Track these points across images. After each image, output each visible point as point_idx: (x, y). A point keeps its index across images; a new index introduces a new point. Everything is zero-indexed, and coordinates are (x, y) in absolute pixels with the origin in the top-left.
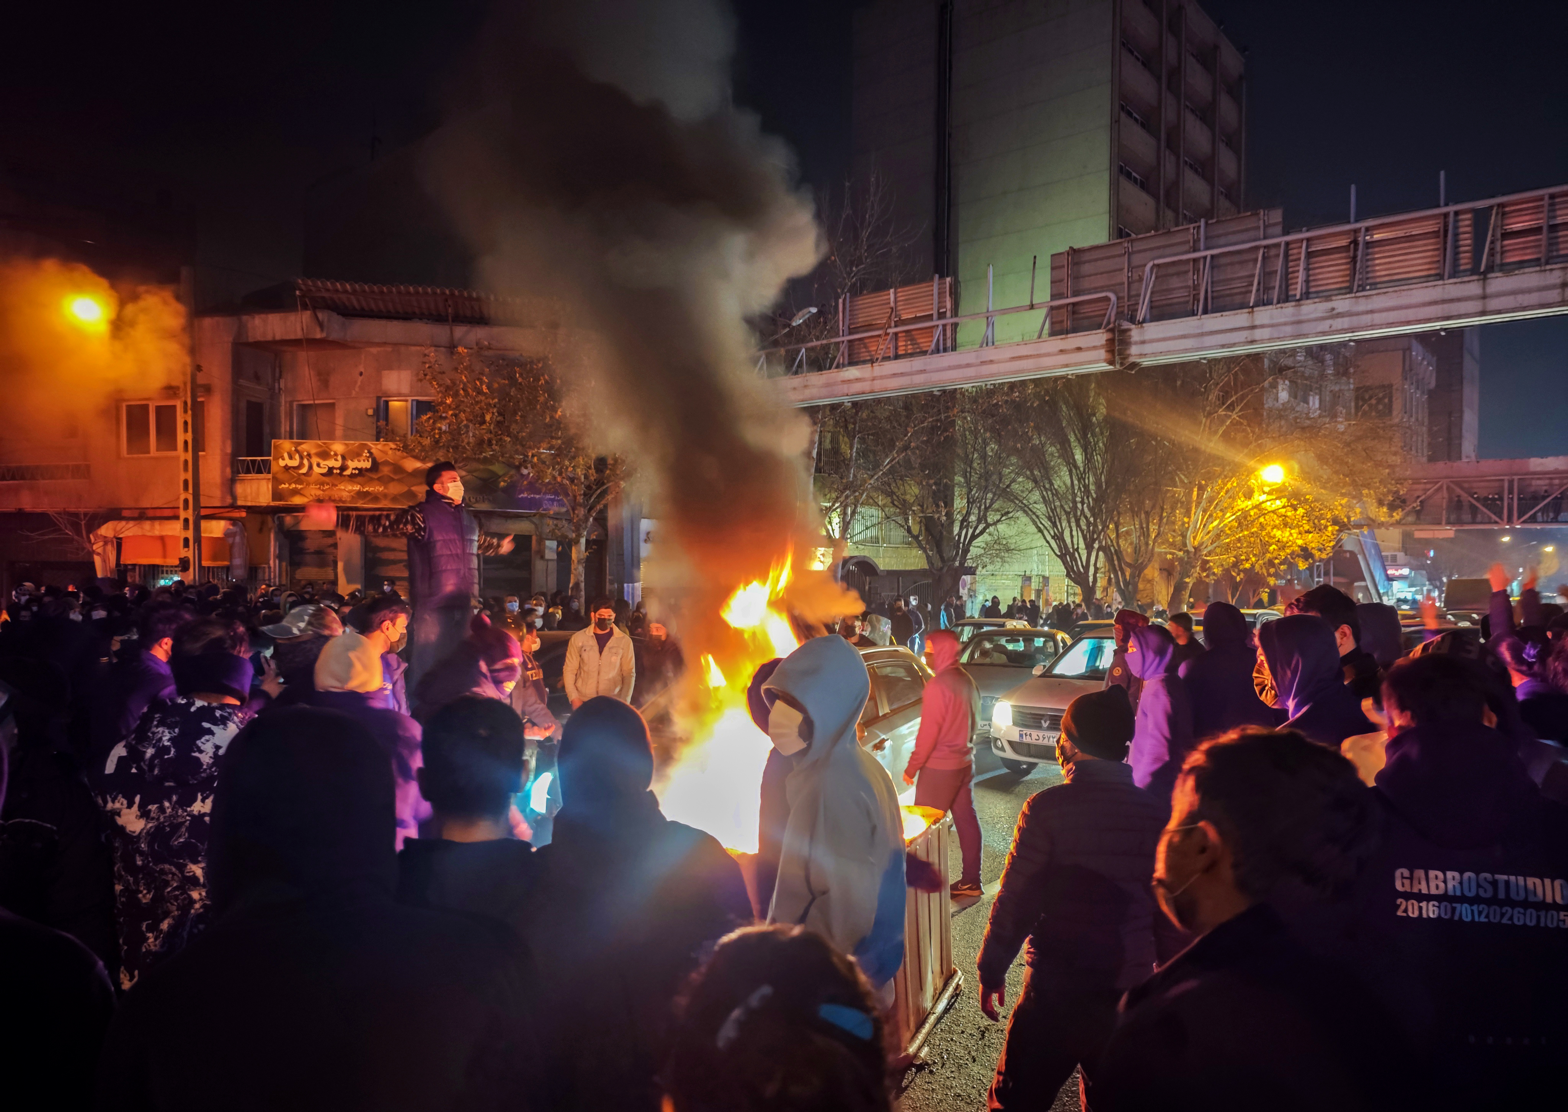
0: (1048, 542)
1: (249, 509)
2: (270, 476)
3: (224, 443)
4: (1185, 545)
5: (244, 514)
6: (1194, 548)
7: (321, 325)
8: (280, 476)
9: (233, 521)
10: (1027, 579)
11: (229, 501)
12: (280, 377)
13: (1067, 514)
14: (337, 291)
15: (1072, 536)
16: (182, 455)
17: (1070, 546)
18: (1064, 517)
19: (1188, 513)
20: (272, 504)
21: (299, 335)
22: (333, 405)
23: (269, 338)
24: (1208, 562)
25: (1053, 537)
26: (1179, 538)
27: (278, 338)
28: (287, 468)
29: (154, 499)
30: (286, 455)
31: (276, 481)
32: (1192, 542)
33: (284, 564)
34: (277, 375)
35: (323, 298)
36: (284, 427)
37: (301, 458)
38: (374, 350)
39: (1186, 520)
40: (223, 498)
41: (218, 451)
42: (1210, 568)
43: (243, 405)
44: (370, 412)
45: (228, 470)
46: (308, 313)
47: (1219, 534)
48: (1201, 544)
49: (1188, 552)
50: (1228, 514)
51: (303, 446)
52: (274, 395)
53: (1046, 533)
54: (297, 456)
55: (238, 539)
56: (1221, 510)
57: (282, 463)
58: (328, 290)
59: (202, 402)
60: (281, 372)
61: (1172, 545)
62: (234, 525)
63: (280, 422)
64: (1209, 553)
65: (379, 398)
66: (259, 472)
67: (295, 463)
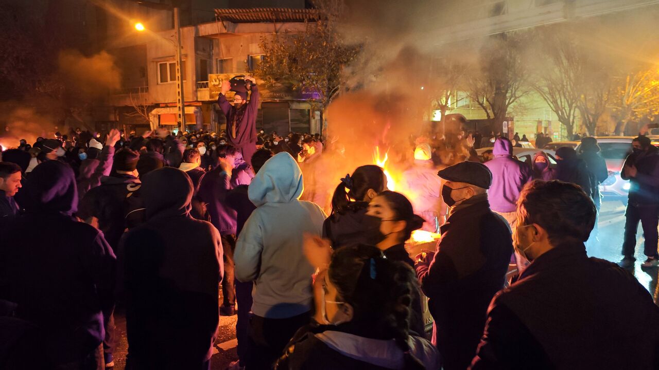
0: (549, 104)
1: (203, 102)
2: (209, 89)
3: (192, 77)
4: (622, 104)
5: (201, 104)
6: (628, 105)
7: (225, 27)
8: (212, 89)
9: (197, 107)
10: (540, 122)
11: (195, 99)
12: (213, 49)
13: (559, 92)
14: (230, 13)
15: (561, 102)
16: (178, 82)
17: (560, 106)
18: (557, 93)
19: (624, 89)
20: (210, 100)
21: (217, 32)
22: (232, 59)
23: (207, 34)
24: (635, 112)
25: (552, 103)
26: (620, 101)
27: (210, 34)
28: (214, 85)
29: (169, 100)
30: (214, 80)
31: (211, 91)
32: (626, 102)
33: (216, 123)
34: (211, 48)
35: (225, 16)
36: (214, 69)
37: (219, 81)
38: (246, 36)
39: (623, 92)
40: (193, 98)
41: (191, 80)
42: (636, 115)
43: (199, 61)
44: (246, 61)
45: (195, 87)
46: (221, 22)
47: (640, 98)
48: (631, 103)
49: (624, 107)
50: (646, 88)
51: (220, 76)
52: (210, 57)
53: (548, 100)
54: (218, 80)
55: (199, 114)
56: (642, 87)
57: (213, 83)
58: (227, 13)
59: (185, 61)
60: (213, 47)
61: (616, 104)
62: (197, 108)
63: (213, 67)
64: (636, 108)
65: (249, 55)
66: (205, 87)
67: (217, 83)
